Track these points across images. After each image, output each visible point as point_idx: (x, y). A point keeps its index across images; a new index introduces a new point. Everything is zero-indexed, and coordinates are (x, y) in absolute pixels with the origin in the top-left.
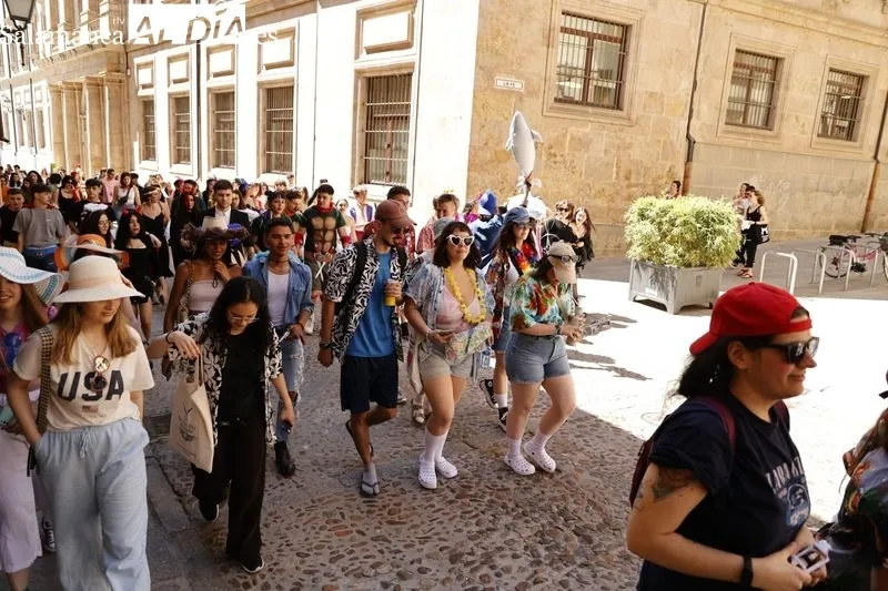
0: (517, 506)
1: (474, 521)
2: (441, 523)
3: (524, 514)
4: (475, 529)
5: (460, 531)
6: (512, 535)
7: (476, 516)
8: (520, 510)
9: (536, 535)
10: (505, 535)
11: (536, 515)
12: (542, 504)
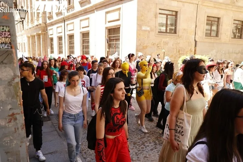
0: (151, 132)
1: (139, 135)
2: (131, 136)
3: (152, 134)
4: (140, 137)
5: (136, 138)
6: (149, 138)
7: (140, 134)
8: (151, 133)
9: (155, 138)
10: (148, 138)
11: (156, 134)
12: (157, 131)
